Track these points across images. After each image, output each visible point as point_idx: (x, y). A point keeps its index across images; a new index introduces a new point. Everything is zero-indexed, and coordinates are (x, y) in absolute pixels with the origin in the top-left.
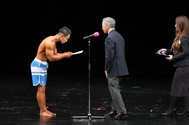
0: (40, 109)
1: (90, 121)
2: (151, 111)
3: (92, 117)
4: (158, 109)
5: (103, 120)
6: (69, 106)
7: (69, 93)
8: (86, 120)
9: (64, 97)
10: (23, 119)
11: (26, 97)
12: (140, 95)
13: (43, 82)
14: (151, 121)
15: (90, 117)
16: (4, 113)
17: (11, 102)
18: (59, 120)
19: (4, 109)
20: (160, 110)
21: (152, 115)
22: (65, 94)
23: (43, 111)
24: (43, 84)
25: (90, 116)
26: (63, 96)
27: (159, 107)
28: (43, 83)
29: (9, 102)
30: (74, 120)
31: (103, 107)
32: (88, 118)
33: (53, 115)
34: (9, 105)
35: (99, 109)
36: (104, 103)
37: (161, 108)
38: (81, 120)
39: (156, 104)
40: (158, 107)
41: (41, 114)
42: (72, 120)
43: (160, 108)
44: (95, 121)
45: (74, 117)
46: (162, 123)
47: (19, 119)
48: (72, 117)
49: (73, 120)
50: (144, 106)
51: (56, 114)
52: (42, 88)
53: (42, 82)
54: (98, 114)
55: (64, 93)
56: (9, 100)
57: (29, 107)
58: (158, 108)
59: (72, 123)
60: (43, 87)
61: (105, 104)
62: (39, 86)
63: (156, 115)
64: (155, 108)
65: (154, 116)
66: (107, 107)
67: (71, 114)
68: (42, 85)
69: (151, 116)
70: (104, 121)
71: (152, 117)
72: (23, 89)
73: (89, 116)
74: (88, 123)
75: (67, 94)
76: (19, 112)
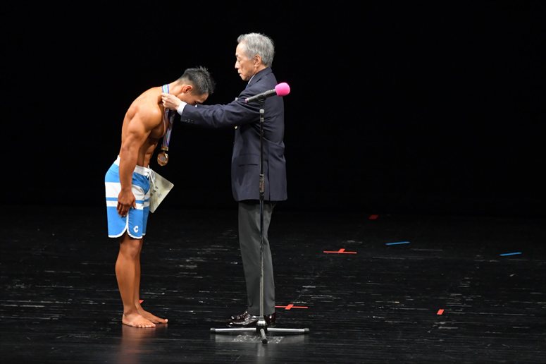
0: (123, 306)
1: (265, 342)
2: (441, 312)
3: (268, 329)
4: (459, 308)
5: (302, 338)
6: (202, 298)
7: (202, 260)
8: (253, 340)
9: (189, 270)
10: (71, 335)
11: (79, 272)
12: (407, 267)
13: (137, 227)
14: (439, 343)
15: (262, 331)
16: (14, 316)
17: (37, 286)
18: (172, 337)
19: (15, 305)
20: (465, 309)
21: (442, 323)
22: (190, 264)
23: (130, 312)
24: (138, 232)
25: (265, 327)
26: (185, 270)
27: (463, 301)
28: (136, 231)
29: (30, 285)
30: (217, 337)
31: (301, 299)
32: (257, 333)
33: (160, 323)
34: (29, 294)
35: (289, 307)
36: (305, 288)
37: (468, 303)
38: (236, 340)
39: (453, 292)
40: (460, 301)
41: (124, 321)
42: (211, 338)
43: (465, 305)
44: (278, 340)
45: (216, 330)
46: (471, 348)
47: (59, 336)
48: (212, 329)
49: (214, 340)
50: (419, 297)
51: (167, 320)
52: (132, 246)
53: (134, 229)
54: (287, 320)
55: (188, 261)
56: (31, 279)
57: (87, 299)
58: (459, 304)
59: (212, 346)
60: (137, 243)
61: (306, 293)
62: (126, 239)
63: (453, 323)
64: (452, 304)
65: (449, 328)
66: (312, 301)
67: (209, 320)
68: (134, 237)
69: (440, 328)
70: (305, 341)
71: (442, 329)
72: (71, 249)
73: (259, 327)
74: (256, 347)
75: (195, 263)
76: (58, 316)
